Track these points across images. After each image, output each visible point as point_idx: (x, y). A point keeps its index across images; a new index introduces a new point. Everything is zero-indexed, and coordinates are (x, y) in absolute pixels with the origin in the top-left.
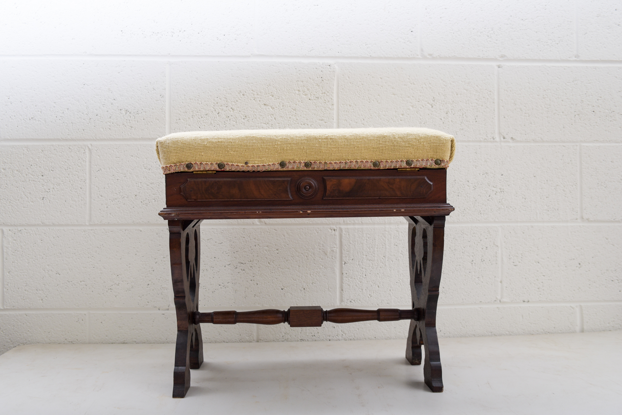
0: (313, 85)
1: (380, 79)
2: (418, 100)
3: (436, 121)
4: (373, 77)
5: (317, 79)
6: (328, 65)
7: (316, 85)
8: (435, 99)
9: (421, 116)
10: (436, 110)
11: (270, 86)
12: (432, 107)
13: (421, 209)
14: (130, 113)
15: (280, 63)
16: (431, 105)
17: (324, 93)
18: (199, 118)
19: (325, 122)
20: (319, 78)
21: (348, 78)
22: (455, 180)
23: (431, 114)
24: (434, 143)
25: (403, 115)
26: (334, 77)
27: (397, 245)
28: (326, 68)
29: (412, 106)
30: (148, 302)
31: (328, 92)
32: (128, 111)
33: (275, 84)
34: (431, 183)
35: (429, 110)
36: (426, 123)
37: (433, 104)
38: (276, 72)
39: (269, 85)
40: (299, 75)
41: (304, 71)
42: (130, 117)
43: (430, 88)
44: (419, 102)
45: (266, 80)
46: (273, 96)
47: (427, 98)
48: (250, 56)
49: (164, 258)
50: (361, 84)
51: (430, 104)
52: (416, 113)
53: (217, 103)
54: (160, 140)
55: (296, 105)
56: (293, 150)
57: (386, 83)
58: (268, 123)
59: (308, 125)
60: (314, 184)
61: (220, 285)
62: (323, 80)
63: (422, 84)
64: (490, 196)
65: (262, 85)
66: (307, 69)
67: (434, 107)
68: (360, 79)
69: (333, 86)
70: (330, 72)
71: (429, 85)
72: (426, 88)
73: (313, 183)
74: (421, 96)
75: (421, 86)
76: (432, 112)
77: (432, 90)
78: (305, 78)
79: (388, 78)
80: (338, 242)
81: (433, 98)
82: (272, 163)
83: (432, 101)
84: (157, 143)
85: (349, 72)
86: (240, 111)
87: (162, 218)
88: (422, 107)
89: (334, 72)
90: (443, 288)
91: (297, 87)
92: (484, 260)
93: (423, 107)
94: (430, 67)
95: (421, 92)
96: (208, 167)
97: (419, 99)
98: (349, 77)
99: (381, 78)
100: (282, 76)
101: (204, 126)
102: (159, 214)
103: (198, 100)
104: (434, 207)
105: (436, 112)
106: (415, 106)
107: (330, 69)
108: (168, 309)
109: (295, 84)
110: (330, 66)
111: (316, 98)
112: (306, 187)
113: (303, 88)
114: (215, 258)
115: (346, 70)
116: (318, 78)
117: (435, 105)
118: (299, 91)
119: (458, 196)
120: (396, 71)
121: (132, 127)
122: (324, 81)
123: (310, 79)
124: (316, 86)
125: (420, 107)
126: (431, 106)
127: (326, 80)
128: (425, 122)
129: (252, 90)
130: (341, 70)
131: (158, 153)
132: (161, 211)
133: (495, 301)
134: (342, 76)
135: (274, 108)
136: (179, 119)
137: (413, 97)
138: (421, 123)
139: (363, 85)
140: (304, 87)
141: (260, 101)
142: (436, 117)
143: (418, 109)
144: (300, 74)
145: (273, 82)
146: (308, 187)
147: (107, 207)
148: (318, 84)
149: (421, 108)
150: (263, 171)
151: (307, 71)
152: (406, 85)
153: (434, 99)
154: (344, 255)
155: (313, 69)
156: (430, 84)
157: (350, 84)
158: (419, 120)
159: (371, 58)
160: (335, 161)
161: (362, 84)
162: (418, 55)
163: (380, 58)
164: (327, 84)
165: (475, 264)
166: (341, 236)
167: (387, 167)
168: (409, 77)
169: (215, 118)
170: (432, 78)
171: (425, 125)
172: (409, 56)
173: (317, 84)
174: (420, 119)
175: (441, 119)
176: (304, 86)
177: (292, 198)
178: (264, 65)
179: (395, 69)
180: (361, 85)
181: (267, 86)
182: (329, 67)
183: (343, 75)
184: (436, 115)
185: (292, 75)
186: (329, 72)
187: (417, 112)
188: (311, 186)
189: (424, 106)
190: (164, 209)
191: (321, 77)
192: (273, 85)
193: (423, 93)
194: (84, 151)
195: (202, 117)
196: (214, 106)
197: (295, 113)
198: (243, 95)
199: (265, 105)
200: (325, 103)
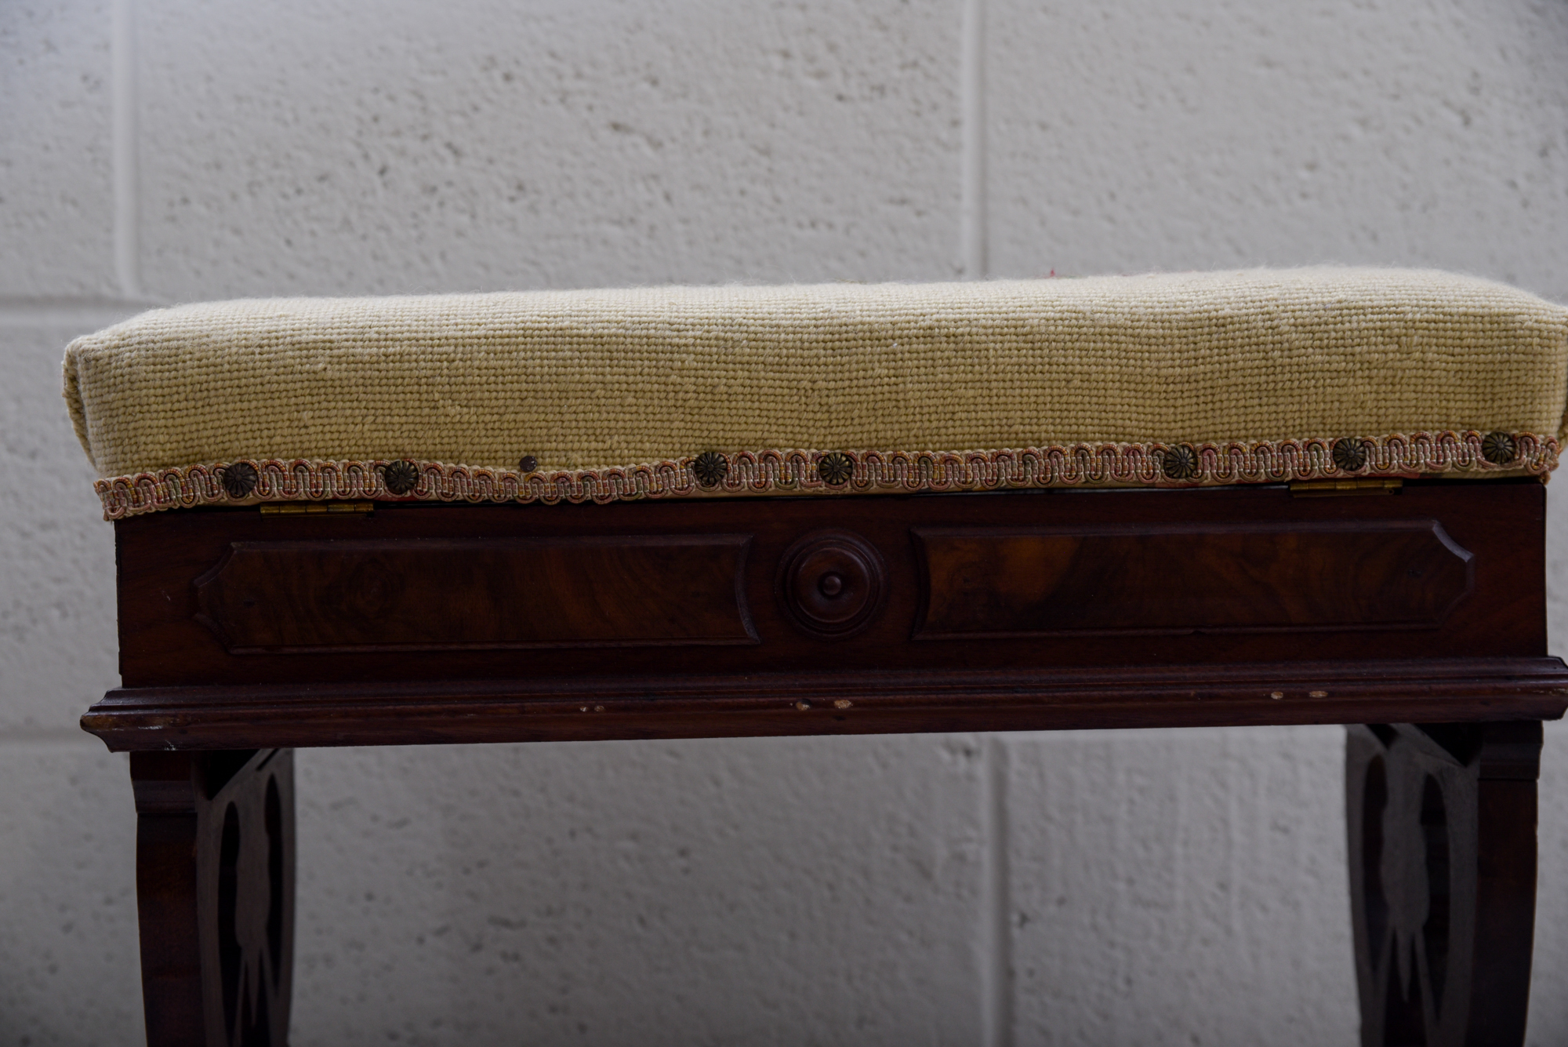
12: (1467, 122)
13: (1414, 687)
17: (915, 64)
18: (285, 196)
19: (919, 213)
24: (1481, 350)
25: (1312, 167)
27: (1285, 829)
29: (1364, 123)
31: (932, 59)
34: (1466, 557)
44: (1396, 97)
46: (654, 82)
49: (109, 901)
53: (376, 119)
54: (86, 346)
55: (773, 125)
56: (763, 398)
59: (830, 226)
60: (867, 563)
73: (861, 556)
80: (985, 814)
82: (656, 462)
84: (72, 361)
87: (100, 746)
96: (332, 485)
101: (313, 233)
102: (85, 724)
103: (278, 103)
104: (1482, 676)
111: (873, 89)
112: (827, 582)
114: (369, 897)
118: (786, 55)
129: (553, 55)
131: (78, 411)
132: (92, 709)
135: (660, 144)
141: (590, 108)
146: (837, 581)
150: (610, 500)
154: (1015, 881)
160: (971, 448)
166: (1000, 783)
167: (1237, 478)
169: (364, 195)
175: (1513, 185)
177: (756, 637)
188: (850, 576)
190: (110, 695)
195: (299, 192)
196: (360, 133)
197: (770, 170)
198: (508, 77)
199: (616, 127)
200: (918, 114)
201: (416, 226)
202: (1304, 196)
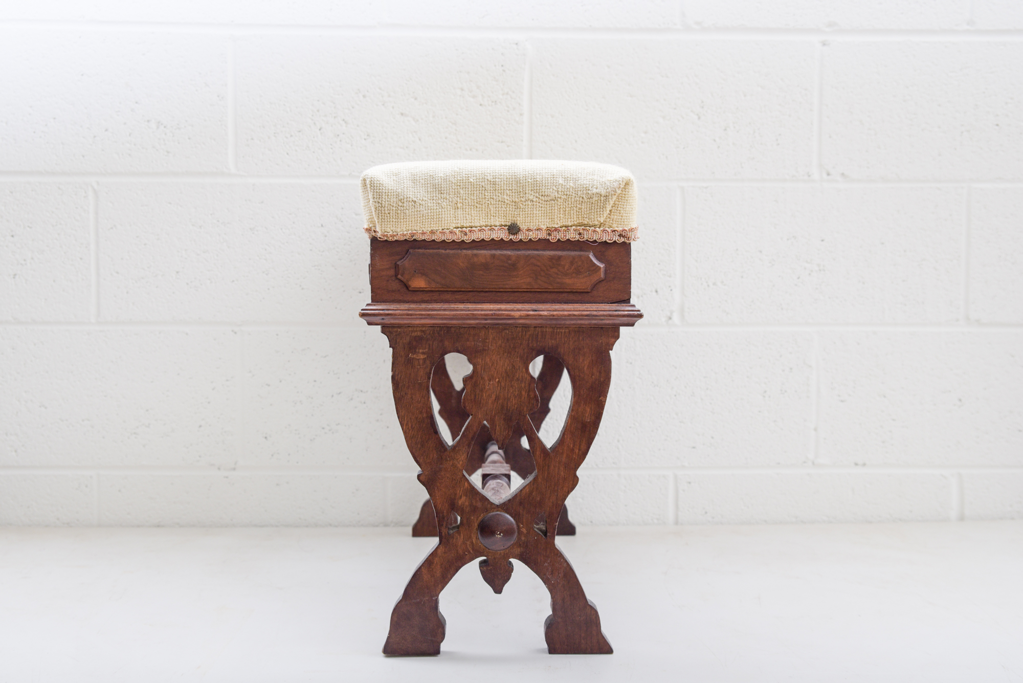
0: (487, 79)
2: (674, 106)
3: (705, 144)
5: (494, 67)
6: (513, 44)
7: (492, 80)
8: (705, 103)
10: (705, 124)
11: (410, 81)
12: (699, 118)
14: (165, 127)
15: (429, 40)
16: (698, 115)
17: (507, 94)
18: (287, 138)
19: (508, 146)
20: (497, 67)
21: (549, 67)
22: (737, 250)
23: (697, 131)
25: (646, 133)
26: (525, 64)
27: (631, 363)
28: (510, 49)
29: (664, 118)
30: (200, 457)
31: (513, 92)
32: (162, 124)
33: (420, 77)
35: (693, 123)
37: (700, 113)
38: (421, 56)
39: (409, 79)
40: (461, 60)
41: (471, 54)
42: (166, 134)
43: (697, 84)
44: (675, 109)
45: (404, 70)
46: (416, 99)
47: (690, 102)
48: (376, 26)
49: (227, 380)
50: (573, 78)
51: (696, 113)
53: (318, 111)
55: (457, 114)
57: (616, 75)
58: (407, 147)
59: (477, 150)
61: (323, 428)
62: (505, 69)
64: (799, 278)
65: (398, 79)
66: (477, 50)
67: (703, 117)
68: (571, 68)
69: (522, 80)
70: (518, 55)
71: (695, 78)
72: (689, 84)
74: (679, 99)
75: (679, 80)
76: (699, 127)
77: (699, 88)
78: (473, 66)
79: (621, 65)
81: (700, 102)
83: (699, 107)
85: (552, 56)
86: (358, 126)
88: (681, 119)
89: (524, 55)
90: (712, 438)
91: (459, 82)
92: (786, 391)
93: (683, 118)
94: (697, 45)
95: (679, 92)
97: (675, 104)
98: (551, 66)
99: (608, 67)
100: (432, 62)
103: (284, 105)
105: (706, 128)
106: (668, 117)
107: (517, 51)
108: (234, 469)
109: (455, 78)
110: (517, 44)
111: (493, 102)
113: (469, 84)
114: (315, 381)
115: (546, 52)
118: (462, 90)
119: (742, 277)
120: (636, 53)
121: (168, 152)
122: (507, 71)
123: (482, 68)
124: (493, 82)
125: (677, 119)
126: (697, 117)
127: (511, 71)
129: (381, 89)
130: (538, 52)
133: (805, 462)
134: (539, 63)
135: (418, 121)
136: (252, 139)
137: (665, 100)
139: (575, 80)
141: (393, 107)
143: (673, 122)
144: (463, 59)
145: (416, 73)
147: (127, 293)
148: (497, 77)
149: (679, 120)
151: (476, 54)
152: (654, 79)
153: (702, 104)
155: (488, 49)
156: (696, 76)
157: (552, 77)
159: (592, 29)
162: (675, 24)
163: (607, 30)
164: (512, 77)
165: (770, 397)
168: (658, 65)
169: (314, 137)
172: (660, 26)
173: (495, 78)
174: (677, 140)
175: (715, 140)
176: (471, 81)
178: (400, 43)
179: (634, 49)
180: (572, 80)
181: (405, 81)
182: (515, 46)
183: (541, 62)
184: (705, 133)
185: (449, 60)
186: (516, 56)
187: (671, 128)
189: (685, 116)
191: (502, 64)
193: (683, 93)
194: (86, 192)
195: (291, 136)
196: (313, 115)
197: (456, 130)
198: (364, 96)
199: (402, 114)
200: (508, 111)
201: (332, 148)
202: (642, 143)
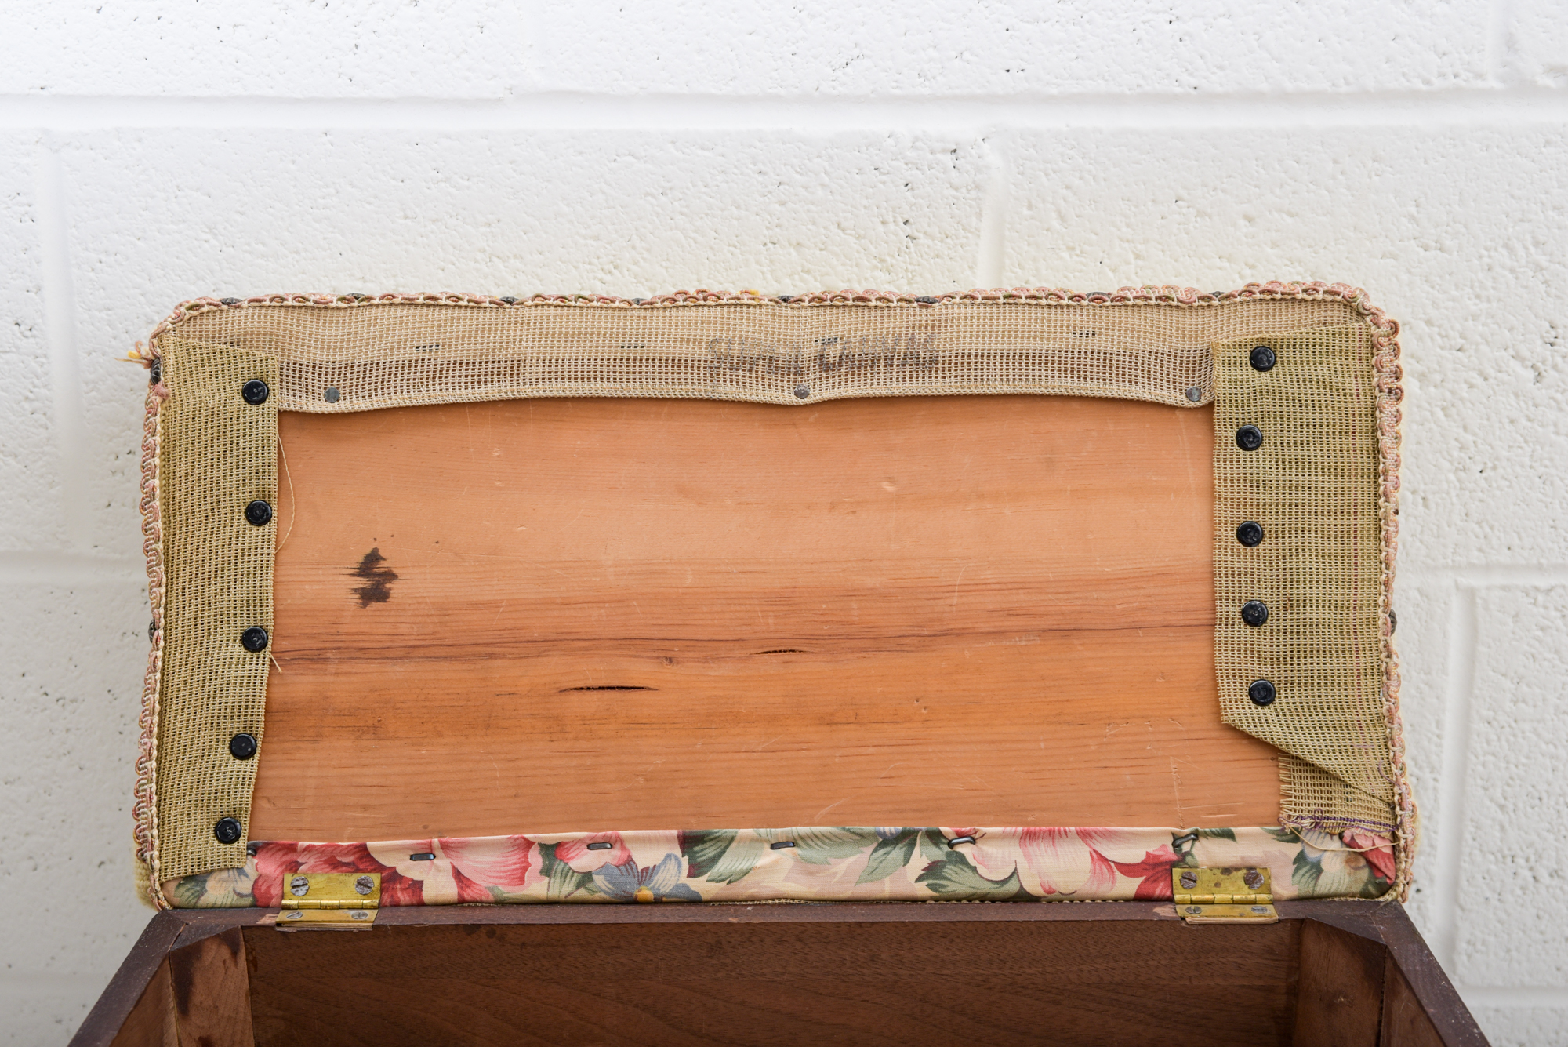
0: (857, 265)
1: (1242, 222)
2: (1461, 341)
3: (1551, 460)
4: (1201, 214)
5: (881, 228)
6: (944, 151)
7: (876, 267)
8: (1560, 331)
9: (1465, 429)
10: (1558, 396)
11: (615, 272)
15: (673, 142)
16: (1534, 368)
20: (892, 226)
21: (1056, 224)
23: (1529, 420)
26: (979, 215)
28: (931, 168)
33: (644, 259)
35: (1516, 395)
36: (1494, 468)
37: (1544, 362)
38: (647, 194)
39: (611, 267)
40: (777, 206)
41: (806, 188)
43: (1539, 268)
45: (597, 238)
47: (1511, 330)
48: (500, 100)
50: (1131, 257)
51: (1530, 364)
52: (1440, 414)
57: (1274, 245)
62: (916, 234)
63: (1486, 249)
65: (575, 267)
66: (826, 173)
67: (1551, 376)
68: (1128, 225)
69: (971, 268)
70: (957, 189)
71: (1532, 250)
72: (1512, 271)
74: (1475, 318)
75: (1481, 257)
76: (1536, 406)
77: (1545, 282)
78: (814, 223)
79: (1290, 214)
81: (1547, 325)
83: (1539, 342)
85: (1067, 187)
88: (1478, 381)
89: (978, 187)
91: (769, 276)
93: (1486, 379)
94: (1548, 143)
95: (1478, 297)
97: (1462, 336)
98: (1062, 218)
99: (1249, 219)
100: (682, 214)
105: (1561, 410)
106: (1437, 377)
107: (954, 173)
109: (758, 263)
110: (954, 152)
113: (802, 280)
115: (1047, 175)
116: (884, 223)
117: (1555, 367)
120: (1342, 173)
122: (923, 240)
123: (843, 230)
124: (877, 273)
125: (1466, 382)
126: (1531, 375)
127: (933, 238)
128: (1490, 465)
130: (1022, 174)
134: (1026, 212)
137: (1429, 322)
138: (1464, 469)
139: (1140, 263)
140: (805, 275)
142: (1557, 433)
143: (1452, 392)
144: (783, 204)
145: (634, 247)
148: (888, 259)
149: (1471, 386)
151: (823, 185)
152: (1395, 258)
153: (1553, 333)
155: (860, 172)
156: (1537, 244)
157: (1065, 255)
158: (1456, 454)
159: (1202, 98)
161: (1138, 257)
162: (1479, 76)
163: (1251, 98)
164: (938, 256)
168: (1413, 210)
170: (1555, 208)
171: (1486, 479)
172: (1427, 82)
173: (882, 261)
174: (1462, 448)
176: (808, 272)
178: (581, 153)
179: (1335, 162)
180: (1129, 263)
181: (600, 275)
182: (948, 159)
183: (1030, 207)
184: (1555, 425)
185: (738, 207)
186: (953, 192)
187: (1443, 409)
189: (1492, 372)
191: (906, 217)
192: (634, 268)
193: (1489, 301)
